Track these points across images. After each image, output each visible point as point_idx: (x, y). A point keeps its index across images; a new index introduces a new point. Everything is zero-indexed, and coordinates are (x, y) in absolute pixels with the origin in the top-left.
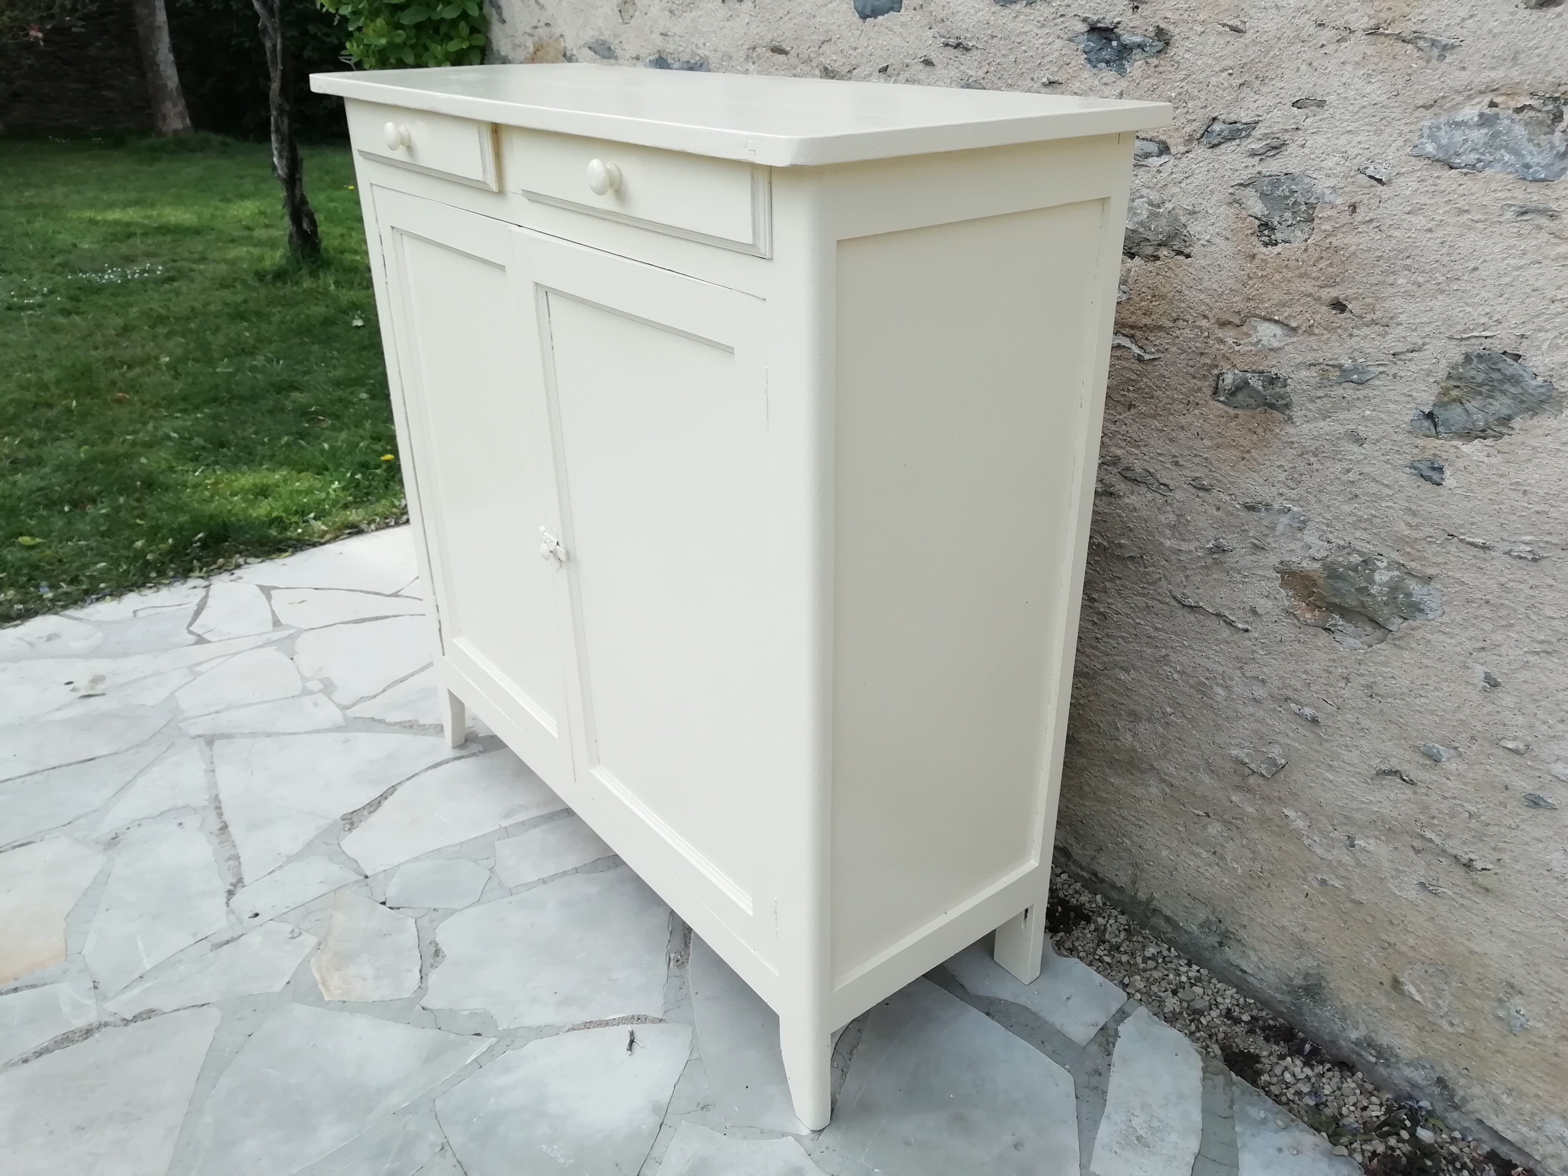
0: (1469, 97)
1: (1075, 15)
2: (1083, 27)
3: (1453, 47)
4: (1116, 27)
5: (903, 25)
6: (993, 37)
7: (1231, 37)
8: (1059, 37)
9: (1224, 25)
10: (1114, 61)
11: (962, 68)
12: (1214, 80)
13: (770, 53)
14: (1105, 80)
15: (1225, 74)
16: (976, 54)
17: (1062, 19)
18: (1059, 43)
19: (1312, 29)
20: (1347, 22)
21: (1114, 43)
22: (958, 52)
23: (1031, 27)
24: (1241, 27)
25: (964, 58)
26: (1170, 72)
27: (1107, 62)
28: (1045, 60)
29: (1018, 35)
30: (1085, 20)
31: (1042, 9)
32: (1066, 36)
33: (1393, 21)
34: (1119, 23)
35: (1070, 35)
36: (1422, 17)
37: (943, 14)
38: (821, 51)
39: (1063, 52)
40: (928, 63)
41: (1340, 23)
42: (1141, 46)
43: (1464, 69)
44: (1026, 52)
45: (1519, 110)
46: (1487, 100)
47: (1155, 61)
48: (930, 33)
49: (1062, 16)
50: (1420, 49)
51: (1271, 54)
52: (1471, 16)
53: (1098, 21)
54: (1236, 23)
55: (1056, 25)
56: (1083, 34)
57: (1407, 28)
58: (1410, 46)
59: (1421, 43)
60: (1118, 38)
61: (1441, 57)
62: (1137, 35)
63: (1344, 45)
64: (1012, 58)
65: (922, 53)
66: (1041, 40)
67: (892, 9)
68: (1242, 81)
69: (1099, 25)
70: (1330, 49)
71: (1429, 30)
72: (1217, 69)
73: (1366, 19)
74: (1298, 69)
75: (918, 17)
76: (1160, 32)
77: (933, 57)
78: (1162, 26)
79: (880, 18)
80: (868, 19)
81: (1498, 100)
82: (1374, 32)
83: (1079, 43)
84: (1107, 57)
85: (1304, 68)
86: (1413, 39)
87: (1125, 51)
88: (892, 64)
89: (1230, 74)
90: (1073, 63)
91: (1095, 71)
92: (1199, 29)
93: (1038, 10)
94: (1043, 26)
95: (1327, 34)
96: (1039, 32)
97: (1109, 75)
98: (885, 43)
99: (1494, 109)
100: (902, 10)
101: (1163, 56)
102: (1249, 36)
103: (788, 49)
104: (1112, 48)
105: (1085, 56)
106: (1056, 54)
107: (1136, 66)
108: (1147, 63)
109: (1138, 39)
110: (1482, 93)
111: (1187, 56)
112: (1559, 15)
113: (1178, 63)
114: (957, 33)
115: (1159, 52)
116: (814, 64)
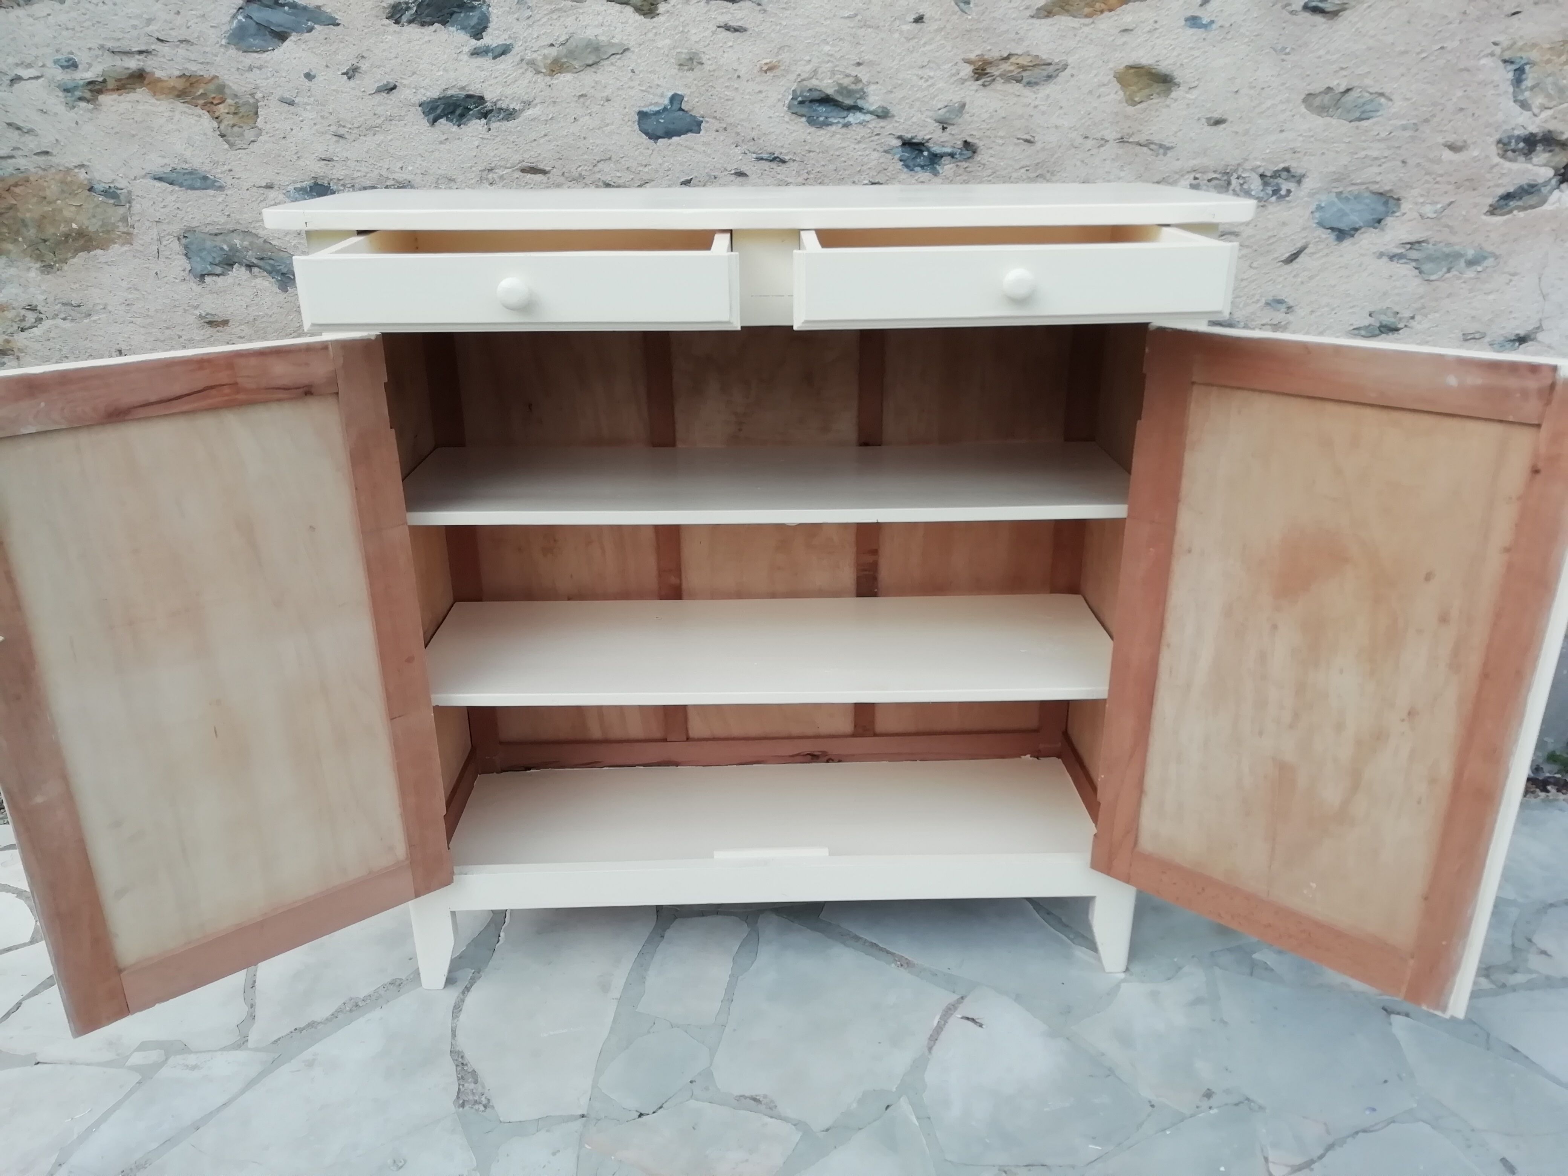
0: (1183, 176)
1: (890, 134)
2: (899, 143)
3: (1172, 148)
4: (927, 142)
5: (705, 144)
6: (810, 151)
7: (1026, 146)
8: (874, 150)
9: (1018, 139)
10: (927, 166)
11: (779, 176)
12: (1014, 175)
13: (518, 174)
14: (921, 179)
15: (1023, 170)
16: (794, 166)
17: (877, 137)
18: (875, 155)
19: (1079, 140)
20: (1103, 136)
21: (926, 153)
22: (773, 165)
23: (848, 143)
24: (1032, 139)
25: (783, 168)
26: (978, 171)
27: (922, 167)
28: (865, 168)
29: (837, 150)
30: (900, 137)
31: (858, 130)
32: (882, 150)
33: (1133, 134)
34: (930, 139)
35: (886, 148)
36: (1151, 132)
37: (754, 134)
38: (596, 169)
39: (881, 161)
40: (740, 174)
41: (1099, 136)
42: (952, 155)
43: (1178, 159)
44: (845, 162)
45: (1209, 181)
46: (1192, 176)
47: (965, 164)
48: (738, 150)
49: (878, 134)
50: (1151, 150)
51: (1056, 156)
52: (1180, 130)
53: (912, 138)
54: (1028, 137)
55: (872, 141)
56: (897, 147)
57: (1142, 138)
58: (1145, 149)
59: (1152, 146)
60: (928, 149)
61: (1165, 154)
62: (947, 147)
63: (1102, 149)
64: (832, 167)
65: (733, 167)
66: (860, 153)
67: (691, 131)
68: (1037, 174)
69: (914, 141)
70: (1093, 152)
71: (1156, 138)
72: (1017, 167)
73: (1114, 133)
74: (1075, 165)
75: (722, 138)
76: (966, 144)
77: (744, 169)
78: (969, 140)
79: (675, 139)
80: (660, 140)
81: (1197, 176)
82: (1122, 141)
83: (895, 154)
84: (922, 163)
85: (1079, 163)
86: (1147, 144)
87: (935, 159)
88: (696, 177)
89: (1027, 170)
90: (891, 169)
91: (912, 173)
92: (1001, 141)
93: (855, 131)
94: (859, 142)
95: (1089, 143)
96: (856, 147)
97: (925, 175)
98: (685, 160)
99: (1197, 181)
100: (702, 132)
101: (971, 160)
102: (1039, 145)
103: (547, 169)
104: (924, 156)
105: (902, 163)
106: (875, 162)
107: (947, 167)
108: (957, 166)
109: (949, 150)
110: (1188, 172)
111: (991, 159)
112: (1225, 129)
113: (984, 165)
114: (770, 150)
115: (969, 158)
116: (587, 181)
